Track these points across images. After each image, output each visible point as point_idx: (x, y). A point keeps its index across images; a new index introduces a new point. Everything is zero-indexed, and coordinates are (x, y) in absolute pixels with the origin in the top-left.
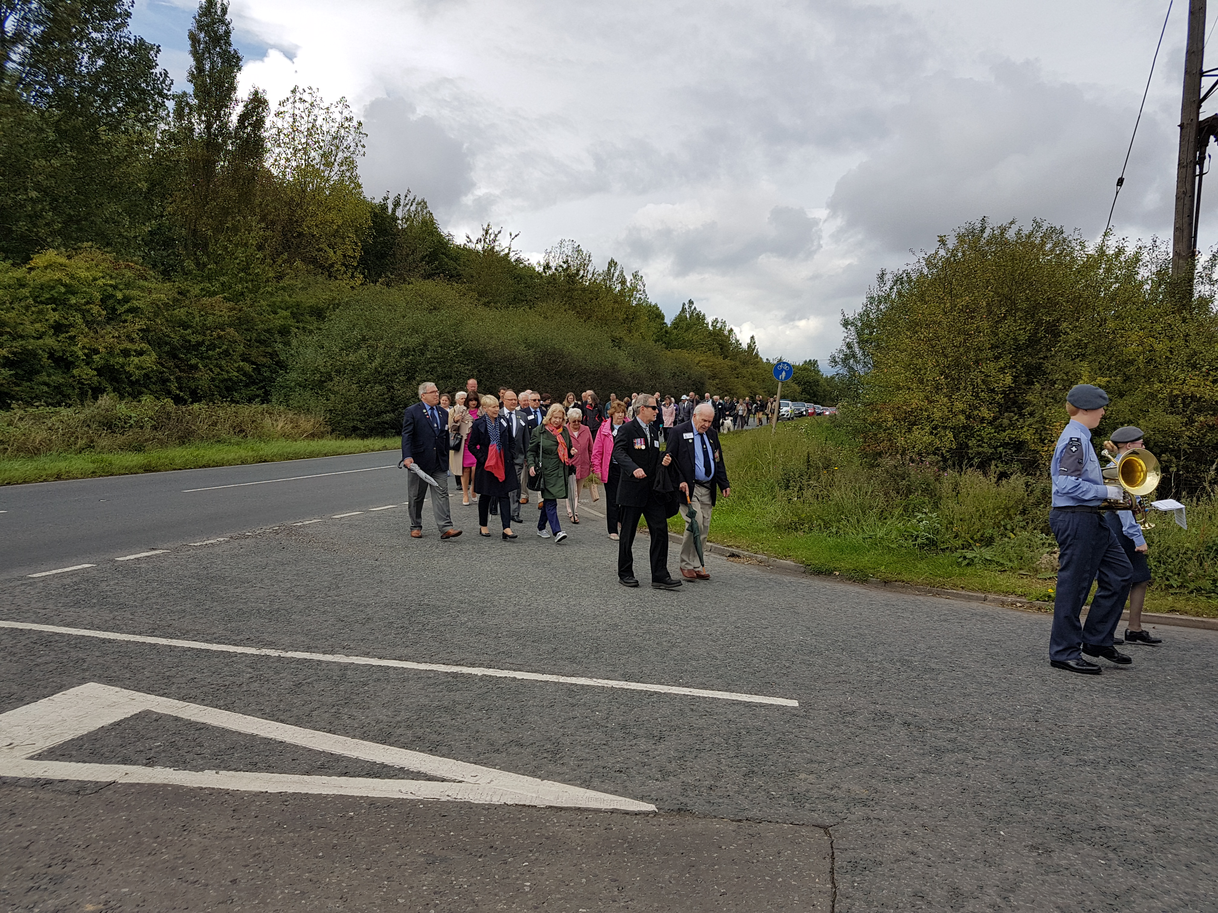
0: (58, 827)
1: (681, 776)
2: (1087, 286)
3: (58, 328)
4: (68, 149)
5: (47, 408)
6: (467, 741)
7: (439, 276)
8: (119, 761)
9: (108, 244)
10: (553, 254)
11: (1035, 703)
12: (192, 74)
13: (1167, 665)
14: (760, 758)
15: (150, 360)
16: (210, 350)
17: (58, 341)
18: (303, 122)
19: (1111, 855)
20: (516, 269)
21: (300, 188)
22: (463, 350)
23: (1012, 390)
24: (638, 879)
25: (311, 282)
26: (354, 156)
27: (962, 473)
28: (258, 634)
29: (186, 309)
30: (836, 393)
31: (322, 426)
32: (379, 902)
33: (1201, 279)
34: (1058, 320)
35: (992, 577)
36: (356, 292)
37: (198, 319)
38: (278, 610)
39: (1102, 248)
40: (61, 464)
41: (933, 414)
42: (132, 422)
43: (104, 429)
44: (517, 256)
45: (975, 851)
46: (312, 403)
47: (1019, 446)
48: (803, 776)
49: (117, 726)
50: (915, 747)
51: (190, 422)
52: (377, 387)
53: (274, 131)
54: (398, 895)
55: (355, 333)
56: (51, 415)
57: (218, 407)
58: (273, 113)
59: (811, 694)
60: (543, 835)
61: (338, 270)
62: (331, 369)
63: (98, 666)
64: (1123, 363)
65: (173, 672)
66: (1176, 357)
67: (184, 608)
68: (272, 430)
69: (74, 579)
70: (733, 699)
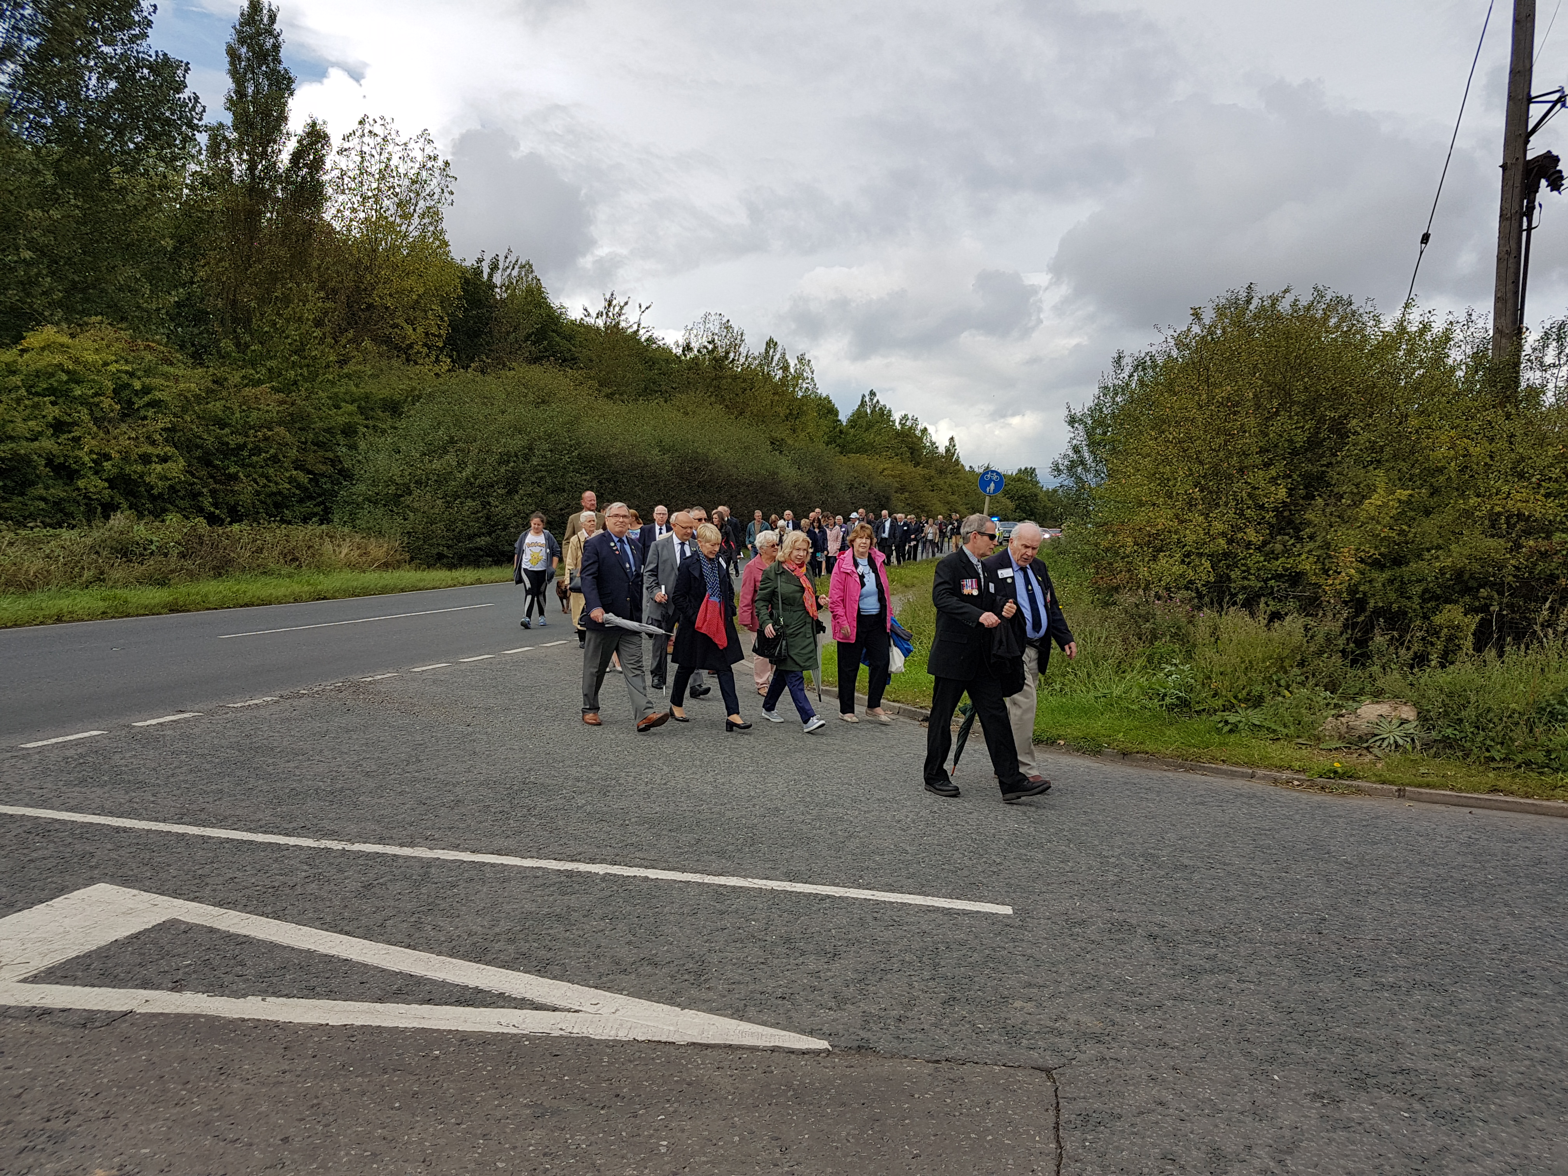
0: (59, 1070)
1: (862, 1004)
2: (1383, 373)
3: (59, 427)
4: (71, 196)
5: (45, 530)
6: (587, 960)
7: (548, 360)
8: (137, 985)
9: (123, 319)
10: (695, 332)
11: (1318, 910)
12: (230, 100)
13: (1488, 861)
14: (964, 981)
15: (176, 468)
16: (254, 455)
17: (58, 443)
18: (373, 161)
19: (1417, 1106)
20: (647, 350)
21: (370, 246)
22: (579, 454)
23: (1286, 506)
24: (806, 1136)
25: (384, 368)
26: (439, 205)
27: (1223, 613)
28: (315, 821)
29: (224, 401)
30: (1060, 510)
31: (398, 553)
32: (472, 1166)
33: (1529, 364)
34: (1346, 416)
35: (1261, 747)
36: (441, 380)
37: (238, 415)
38: (342, 790)
39: (1402, 323)
40: (61, 602)
41: (1185, 537)
42: (154, 548)
43: (117, 557)
44: (649, 334)
45: (1241, 1101)
46: (386, 525)
47: (1295, 578)
48: (1018, 1004)
49: (135, 940)
50: (1163, 966)
51: (228, 548)
52: (469, 503)
53: (337, 173)
54: (497, 1157)
55: (440, 433)
56: (49, 538)
57: (264, 528)
58: (335, 149)
59: (1028, 898)
60: (684, 1080)
61: (418, 352)
62: (410, 479)
63: (110, 863)
64: (1429, 471)
65: (207, 869)
66: (1498, 464)
67: (220, 787)
68: (333, 558)
69: (79, 751)
70: (928, 904)
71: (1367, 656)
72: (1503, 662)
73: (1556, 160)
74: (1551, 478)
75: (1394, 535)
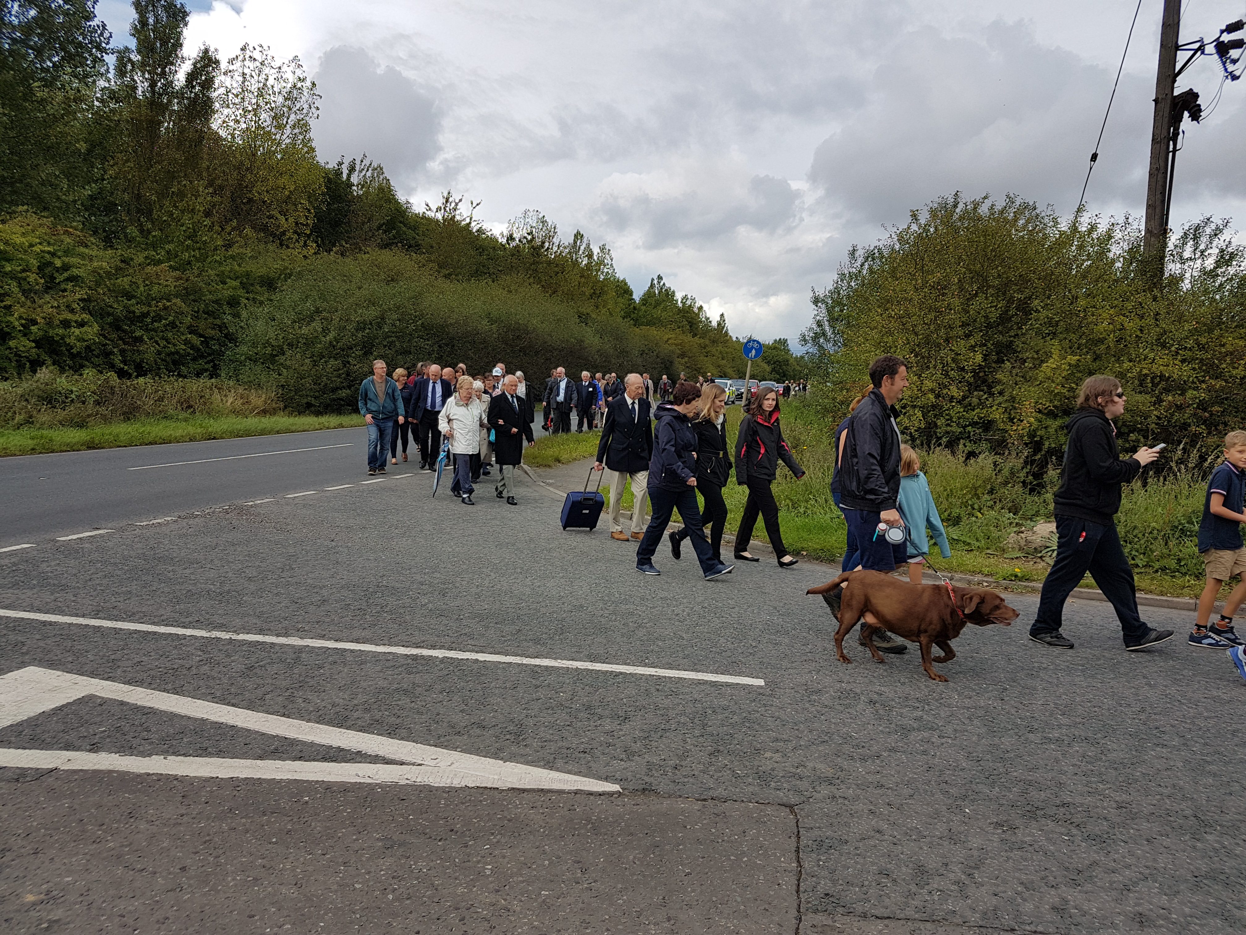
1: (646, 756)
2: (1059, 264)
6: (428, 724)
7: (397, 246)
8: (61, 747)
9: (45, 209)
10: (517, 225)
11: (1001, 682)
12: (134, 28)
14: (726, 737)
15: (92, 331)
16: (156, 321)
18: (253, 81)
19: (1074, 831)
20: (478, 240)
21: (250, 151)
22: (422, 323)
23: (981, 368)
24: (602, 860)
25: (262, 251)
26: (307, 118)
27: (930, 452)
28: (208, 616)
29: (130, 278)
30: (806, 371)
31: (274, 402)
32: (335, 887)
33: (1172, 257)
34: (1030, 298)
35: (959, 556)
36: (309, 261)
37: (142, 289)
38: (228, 592)
39: (1075, 224)
42: (74, 397)
43: (43, 404)
44: (479, 226)
45: (941, 829)
46: (264, 379)
47: (987, 425)
48: (768, 755)
49: (58, 712)
50: (881, 725)
51: (135, 397)
52: (332, 362)
53: (222, 90)
54: (356, 880)
55: (308, 304)
57: (165, 381)
58: (222, 71)
59: (776, 673)
60: (505, 817)
61: (290, 238)
62: (283, 342)
63: (38, 650)
64: (1093, 341)
65: (119, 655)
66: (1147, 336)
67: (129, 589)
68: (221, 405)
69: (13, 560)
70: (699, 678)
71: (1042, 486)
72: (1146, 491)
73: (1196, 96)
74: (1186, 347)
75: (1065, 391)
